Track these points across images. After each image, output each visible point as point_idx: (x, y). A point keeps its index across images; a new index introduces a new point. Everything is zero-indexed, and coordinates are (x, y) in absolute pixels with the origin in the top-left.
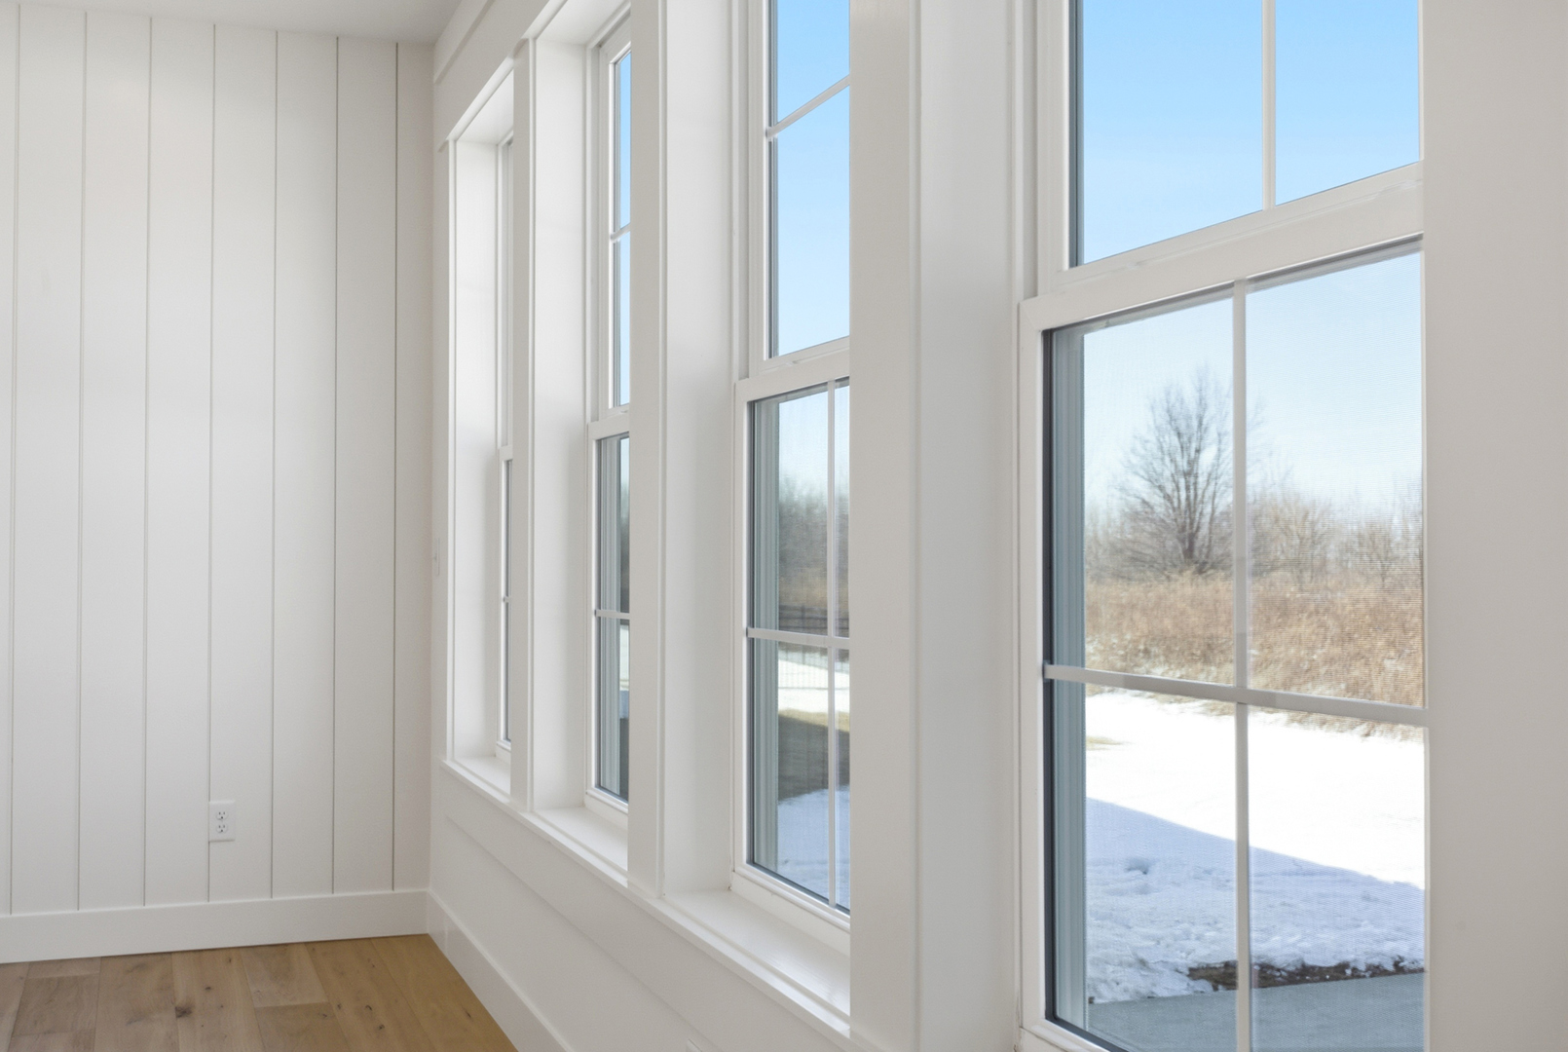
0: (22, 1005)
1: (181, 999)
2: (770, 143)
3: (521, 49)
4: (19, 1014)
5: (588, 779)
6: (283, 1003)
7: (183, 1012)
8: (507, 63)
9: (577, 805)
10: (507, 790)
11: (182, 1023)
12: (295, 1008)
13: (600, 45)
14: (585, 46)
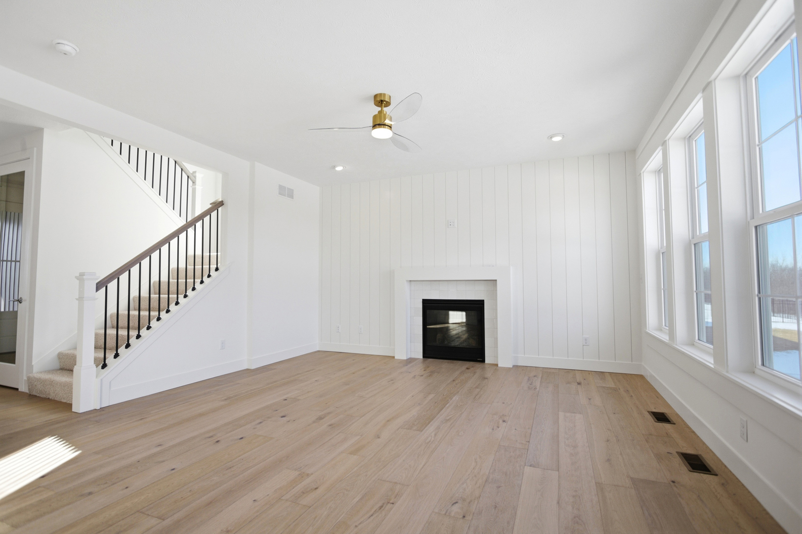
0: (542, 376)
1: (578, 381)
2: (759, 148)
3: (664, 143)
4: (541, 378)
5: (695, 337)
6: (604, 385)
7: (579, 384)
8: (660, 148)
9: (692, 344)
10: (668, 339)
11: (579, 386)
12: (607, 387)
13: (690, 137)
14: (685, 138)
